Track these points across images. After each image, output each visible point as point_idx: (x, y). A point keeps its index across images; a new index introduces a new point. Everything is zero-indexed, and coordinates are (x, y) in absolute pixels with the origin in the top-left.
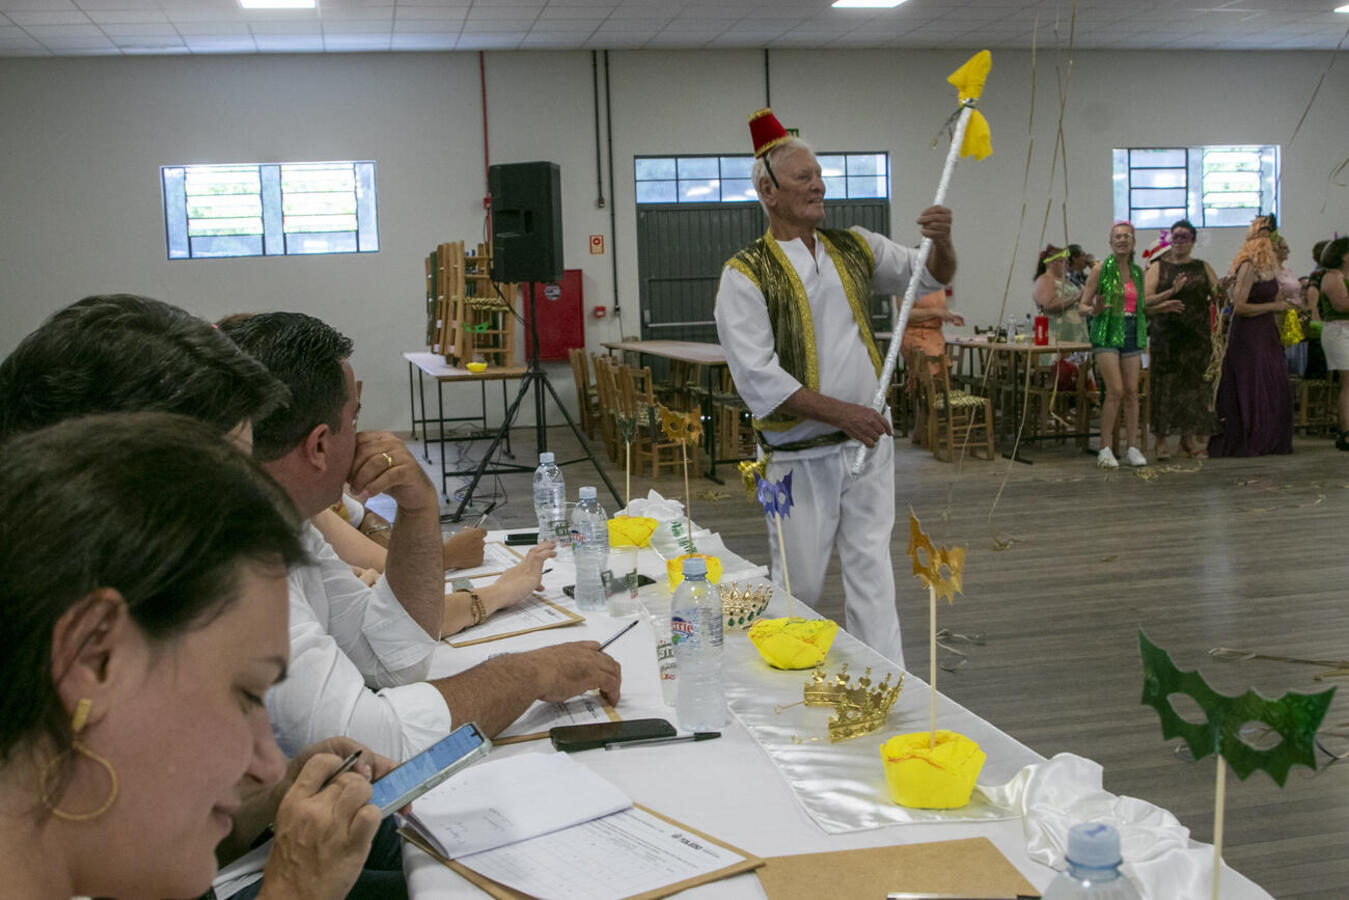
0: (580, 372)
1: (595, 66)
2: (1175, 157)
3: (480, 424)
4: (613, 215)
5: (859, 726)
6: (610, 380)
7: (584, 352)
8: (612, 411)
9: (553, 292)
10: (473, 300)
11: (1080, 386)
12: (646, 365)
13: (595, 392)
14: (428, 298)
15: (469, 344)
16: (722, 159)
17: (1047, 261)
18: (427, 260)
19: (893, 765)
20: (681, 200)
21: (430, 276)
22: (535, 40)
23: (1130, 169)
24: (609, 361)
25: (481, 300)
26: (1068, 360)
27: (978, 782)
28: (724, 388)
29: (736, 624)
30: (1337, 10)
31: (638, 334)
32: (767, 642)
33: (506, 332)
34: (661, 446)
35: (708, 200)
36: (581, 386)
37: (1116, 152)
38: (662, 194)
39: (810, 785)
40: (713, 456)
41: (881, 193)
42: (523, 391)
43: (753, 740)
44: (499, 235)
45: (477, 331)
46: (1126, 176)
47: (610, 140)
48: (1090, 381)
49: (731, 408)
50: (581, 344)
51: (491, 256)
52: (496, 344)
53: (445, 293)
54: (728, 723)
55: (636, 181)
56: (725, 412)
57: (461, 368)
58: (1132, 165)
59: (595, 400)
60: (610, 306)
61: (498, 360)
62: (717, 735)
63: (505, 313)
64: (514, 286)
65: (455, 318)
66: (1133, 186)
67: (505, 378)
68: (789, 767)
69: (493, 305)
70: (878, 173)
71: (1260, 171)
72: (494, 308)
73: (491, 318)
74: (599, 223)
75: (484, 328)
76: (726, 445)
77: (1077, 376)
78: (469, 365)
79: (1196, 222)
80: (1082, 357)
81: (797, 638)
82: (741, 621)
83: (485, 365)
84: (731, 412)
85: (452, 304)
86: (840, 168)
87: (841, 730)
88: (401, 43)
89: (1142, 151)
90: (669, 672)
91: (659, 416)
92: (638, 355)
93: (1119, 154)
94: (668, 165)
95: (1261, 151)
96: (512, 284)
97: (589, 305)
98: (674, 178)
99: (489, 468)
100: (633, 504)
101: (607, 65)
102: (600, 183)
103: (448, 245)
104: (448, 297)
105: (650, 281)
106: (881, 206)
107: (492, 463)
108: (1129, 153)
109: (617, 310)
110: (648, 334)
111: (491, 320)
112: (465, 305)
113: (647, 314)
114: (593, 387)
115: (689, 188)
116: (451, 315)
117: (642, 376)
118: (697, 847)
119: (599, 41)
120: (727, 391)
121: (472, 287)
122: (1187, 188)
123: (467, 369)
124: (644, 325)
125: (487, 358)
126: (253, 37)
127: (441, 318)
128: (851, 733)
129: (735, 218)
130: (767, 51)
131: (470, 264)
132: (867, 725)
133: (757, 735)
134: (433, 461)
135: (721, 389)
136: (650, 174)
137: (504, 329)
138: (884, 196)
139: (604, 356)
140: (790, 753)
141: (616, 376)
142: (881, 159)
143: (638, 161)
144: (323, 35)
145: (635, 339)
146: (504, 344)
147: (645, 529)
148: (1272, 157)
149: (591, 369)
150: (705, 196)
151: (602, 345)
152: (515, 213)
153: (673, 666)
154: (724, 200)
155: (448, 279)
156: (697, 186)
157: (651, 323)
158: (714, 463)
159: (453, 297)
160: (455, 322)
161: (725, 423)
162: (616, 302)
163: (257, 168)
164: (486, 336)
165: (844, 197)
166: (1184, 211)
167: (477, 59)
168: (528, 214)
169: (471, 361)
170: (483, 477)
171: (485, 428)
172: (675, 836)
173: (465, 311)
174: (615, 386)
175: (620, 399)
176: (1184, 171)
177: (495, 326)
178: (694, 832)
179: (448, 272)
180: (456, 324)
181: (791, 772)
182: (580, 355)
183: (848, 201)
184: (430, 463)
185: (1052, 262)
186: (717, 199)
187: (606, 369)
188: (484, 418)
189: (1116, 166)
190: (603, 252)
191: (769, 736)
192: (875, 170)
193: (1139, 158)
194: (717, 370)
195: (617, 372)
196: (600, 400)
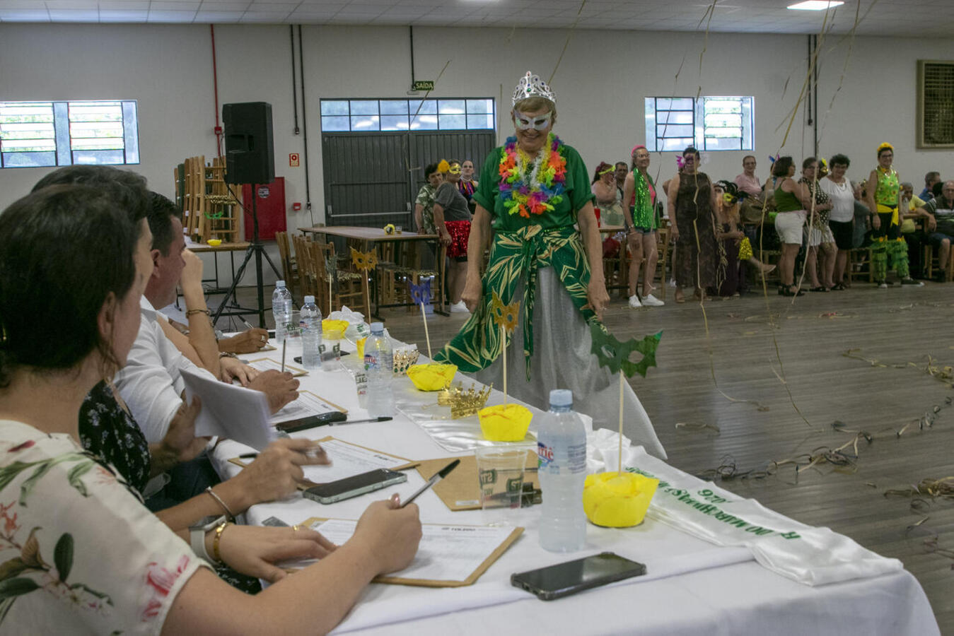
0: (284, 247)
1: (292, 35)
2: (687, 104)
3: (213, 285)
4: (305, 139)
5: (468, 410)
6: (306, 252)
7: (286, 234)
8: (307, 273)
9: (264, 193)
10: (211, 197)
11: (622, 254)
12: (331, 241)
13: (294, 261)
14: (176, 197)
15: (209, 227)
16: (381, 101)
17: (601, 173)
18: (175, 169)
19: (484, 419)
20: (353, 130)
21: (178, 181)
22: (250, 17)
23: (656, 111)
24: (305, 239)
25: (217, 197)
26: (614, 238)
27: (529, 429)
28: (384, 257)
29: (399, 372)
30: (789, 8)
31: (323, 222)
32: (417, 375)
33: (234, 219)
34: (341, 296)
35: (371, 129)
36: (285, 258)
37: (647, 99)
38: (338, 125)
39: (442, 435)
40: (377, 303)
41: (490, 126)
42: (248, 258)
43: (411, 420)
44: (230, 152)
45: (214, 218)
46: (654, 116)
47: (303, 88)
48: (629, 252)
49: (389, 271)
50: (284, 229)
51: (225, 167)
52: (227, 227)
53: (191, 192)
54: (396, 414)
55: (321, 116)
56: (385, 274)
57: (203, 243)
58: (658, 109)
59: (294, 267)
60: (303, 202)
61: (228, 238)
62: (391, 419)
63: (233, 206)
64: (240, 187)
65: (198, 209)
66: (658, 122)
67: (232, 250)
68: (430, 429)
69: (226, 200)
70: (488, 112)
71: (742, 113)
72: (226, 202)
73: (223, 208)
74: (296, 145)
75: (219, 216)
76: (386, 296)
77: (620, 249)
78: (209, 241)
79: (700, 148)
80: (623, 236)
81: (434, 372)
82: (402, 370)
83: (221, 241)
84: (389, 273)
85: (196, 200)
86: (460, 108)
87: (458, 412)
88: (154, 17)
89: (664, 99)
90: (362, 390)
91: (340, 276)
92: (325, 235)
93: (649, 102)
94: (344, 105)
95: (742, 100)
96: (239, 185)
97: (289, 202)
98: (348, 114)
99: (225, 311)
100: (333, 314)
101: (300, 35)
102: (296, 117)
103: (193, 158)
104: (193, 195)
105: (331, 186)
106: (490, 135)
107: (227, 307)
108: (656, 100)
109: (309, 205)
110: (330, 222)
111: (223, 210)
112: (206, 200)
113: (330, 208)
114: (293, 258)
115: (357, 122)
116: (195, 207)
117: (328, 248)
118: (386, 459)
119: (296, 18)
120: (386, 260)
121: (209, 188)
122: (694, 124)
123: (208, 244)
124: (327, 216)
125: (220, 237)
126: (48, 12)
127: (188, 210)
128: (464, 414)
129: (390, 142)
130: (411, 27)
131: (208, 172)
132: (472, 410)
133: (412, 418)
134: (182, 309)
135: (382, 258)
136: (329, 111)
137: (232, 217)
138: (492, 128)
139: (301, 236)
140: (429, 424)
141: (310, 248)
142: (490, 102)
143: (322, 102)
144: (99, 10)
145: (322, 226)
146: (233, 226)
147: (341, 327)
148: (749, 104)
149: (292, 246)
150: (369, 127)
151: (299, 229)
152: (242, 137)
153: (365, 387)
154: (382, 130)
155: (193, 182)
156: (361, 120)
157: (333, 214)
158: (377, 308)
159: (197, 195)
160: (198, 212)
161: (385, 280)
162: (308, 201)
163: (51, 104)
164: (219, 222)
165: (465, 128)
166: (692, 139)
167: (209, 30)
168: (251, 137)
169: (210, 239)
170: (220, 318)
171: (217, 288)
172: (376, 456)
173: (205, 204)
174: (309, 256)
175: (313, 265)
176: (692, 113)
177: (226, 215)
178: (385, 454)
179: (193, 178)
180: (199, 213)
181: (432, 432)
182: (284, 235)
183: (467, 130)
184: (180, 310)
185: (605, 174)
186: (378, 129)
187: (304, 245)
188: (216, 280)
189: (647, 108)
190: (299, 165)
191: (419, 418)
192: (486, 110)
193: (663, 104)
194: (379, 245)
195: (311, 247)
196: (299, 267)
